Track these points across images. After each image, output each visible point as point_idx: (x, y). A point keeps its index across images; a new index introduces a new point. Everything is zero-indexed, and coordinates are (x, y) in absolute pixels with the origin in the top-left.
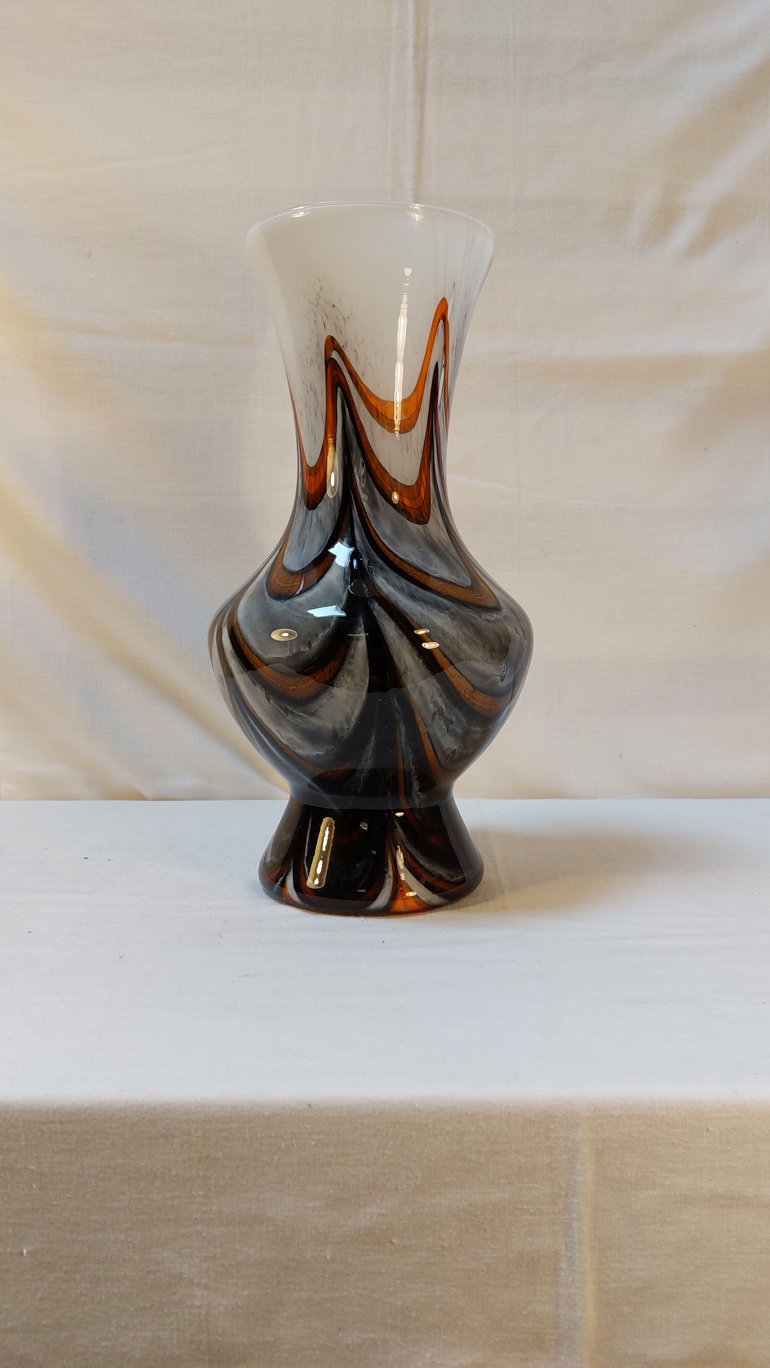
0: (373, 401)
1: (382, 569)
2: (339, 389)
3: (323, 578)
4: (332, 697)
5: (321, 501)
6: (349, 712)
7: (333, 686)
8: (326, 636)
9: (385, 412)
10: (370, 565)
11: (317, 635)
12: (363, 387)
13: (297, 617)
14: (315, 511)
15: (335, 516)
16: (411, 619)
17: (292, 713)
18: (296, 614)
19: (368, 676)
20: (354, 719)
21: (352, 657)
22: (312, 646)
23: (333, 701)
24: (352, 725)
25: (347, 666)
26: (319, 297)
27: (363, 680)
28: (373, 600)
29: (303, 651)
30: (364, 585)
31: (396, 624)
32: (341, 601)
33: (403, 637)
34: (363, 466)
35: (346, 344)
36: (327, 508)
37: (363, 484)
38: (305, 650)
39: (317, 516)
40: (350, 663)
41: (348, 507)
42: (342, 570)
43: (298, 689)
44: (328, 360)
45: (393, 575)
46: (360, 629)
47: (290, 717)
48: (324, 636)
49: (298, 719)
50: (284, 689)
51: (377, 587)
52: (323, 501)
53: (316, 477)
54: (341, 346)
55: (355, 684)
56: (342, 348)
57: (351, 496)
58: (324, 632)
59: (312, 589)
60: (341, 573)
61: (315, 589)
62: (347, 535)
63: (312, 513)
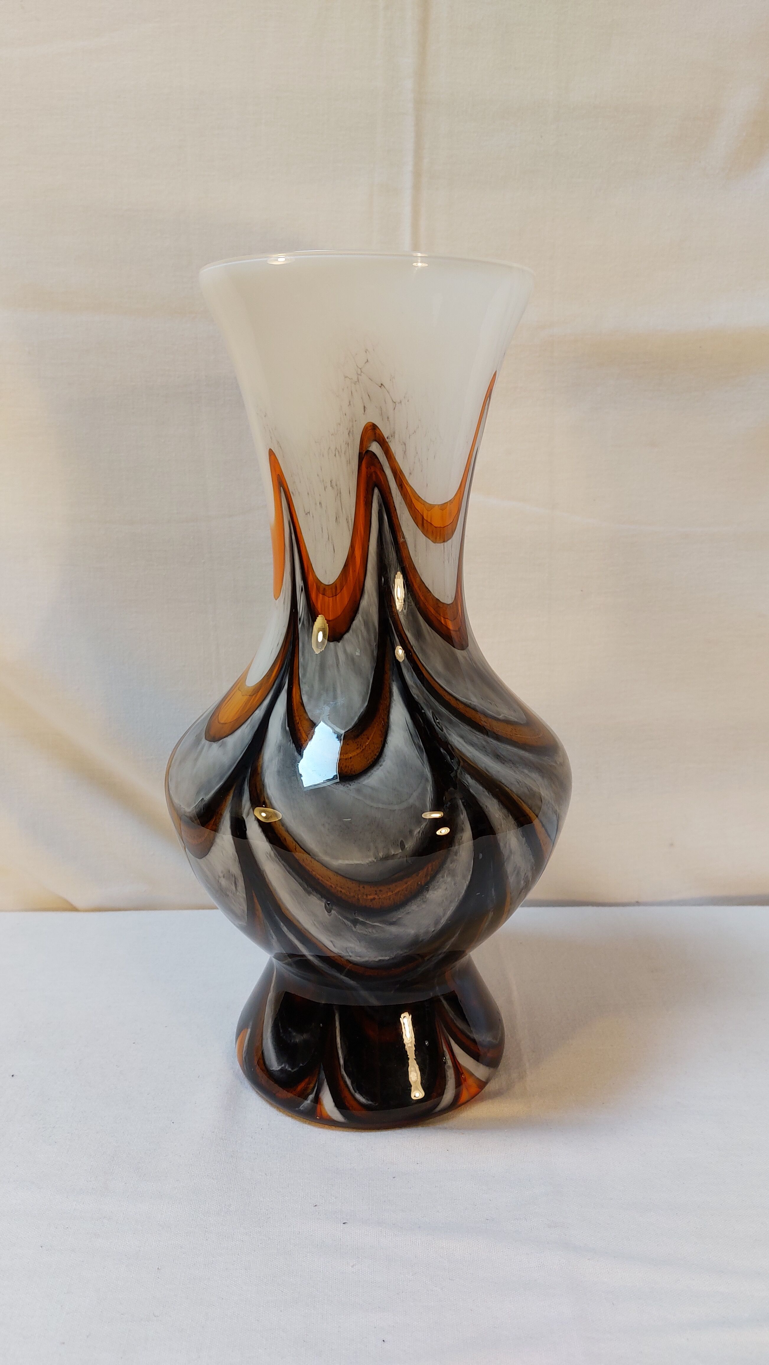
0: (418, 506)
1: (450, 722)
2: (376, 491)
3: (386, 745)
4: (424, 902)
5: (347, 631)
6: (441, 913)
7: (428, 891)
8: (423, 832)
9: (431, 520)
10: (437, 719)
11: (411, 832)
12: (409, 490)
13: (378, 808)
14: (340, 644)
15: (373, 652)
16: (510, 790)
17: (363, 924)
18: (375, 805)
19: (471, 872)
20: (443, 920)
21: (456, 854)
22: (406, 847)
23: (424, 906)
24: (440, 926)
25: (449, 865)
26: (362, 372)
27: (464, 877)
28: (463, 772)
29: (394, 854)
30: (442, 751)
31: (499, 801)
32: (427, 780)
33: (509, 816)
35: (393, 435)
36: (359, 641)
37: (405, 610)
38: (397, 853)
39: (345, 651)
40: (452, 862)
41: (388, 639)
42: (407, 730)
43: (380, 898)
44: (364, 452)
45: (465, 729)
46: (462, 817)
47: (359, 929)
48: (421, 832)
49: (370, 930)
50: (358, 899)
51: (457, 751)
52: (351, 631)
53: (336, 599)
54: (386, 438)
55: (455, 884)
56: (387, 440)
57: (391, 627)
58: (420, 828)
59: (380, 764)
60: (407, 735)
61: (384, 764)
62: (394, 678)
63: (335, 646)
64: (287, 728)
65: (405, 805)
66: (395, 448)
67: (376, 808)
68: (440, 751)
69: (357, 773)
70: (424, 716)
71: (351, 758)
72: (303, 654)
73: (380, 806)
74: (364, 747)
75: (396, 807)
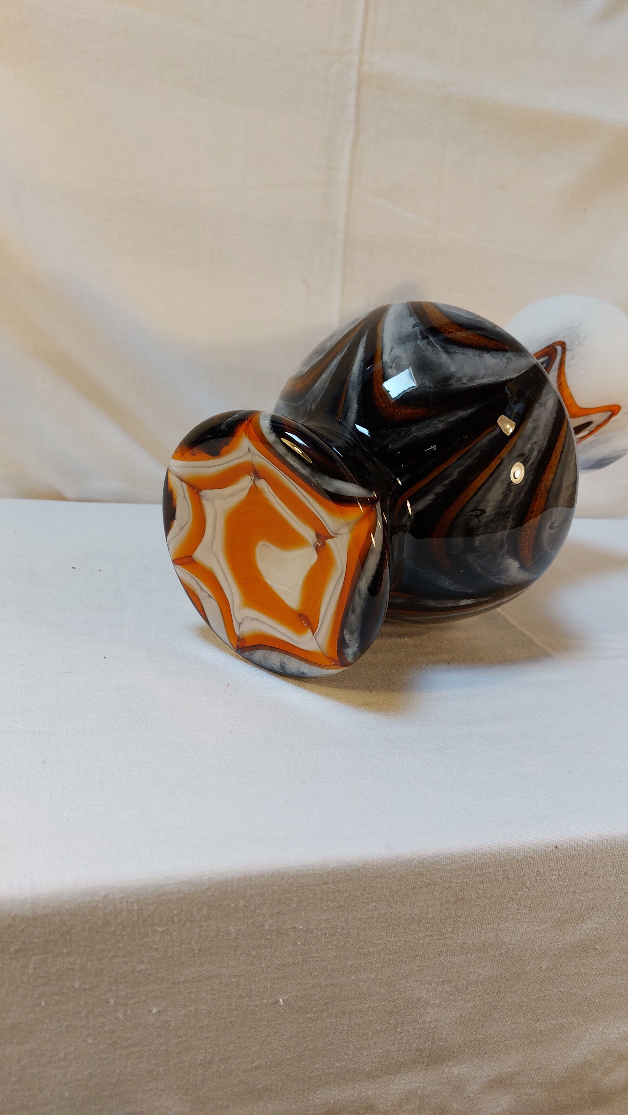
0: (563, 379)
2: (547, 358)
4: (480, 356)
6: (481, 375)
7: (488, 353)
12: (563, 370)
17: (429, 342)
20: (477, 382)
23: (477, 358)
24: (471, 384)
35: (571, 350)
44: (553, 346)
54: (567, 349)
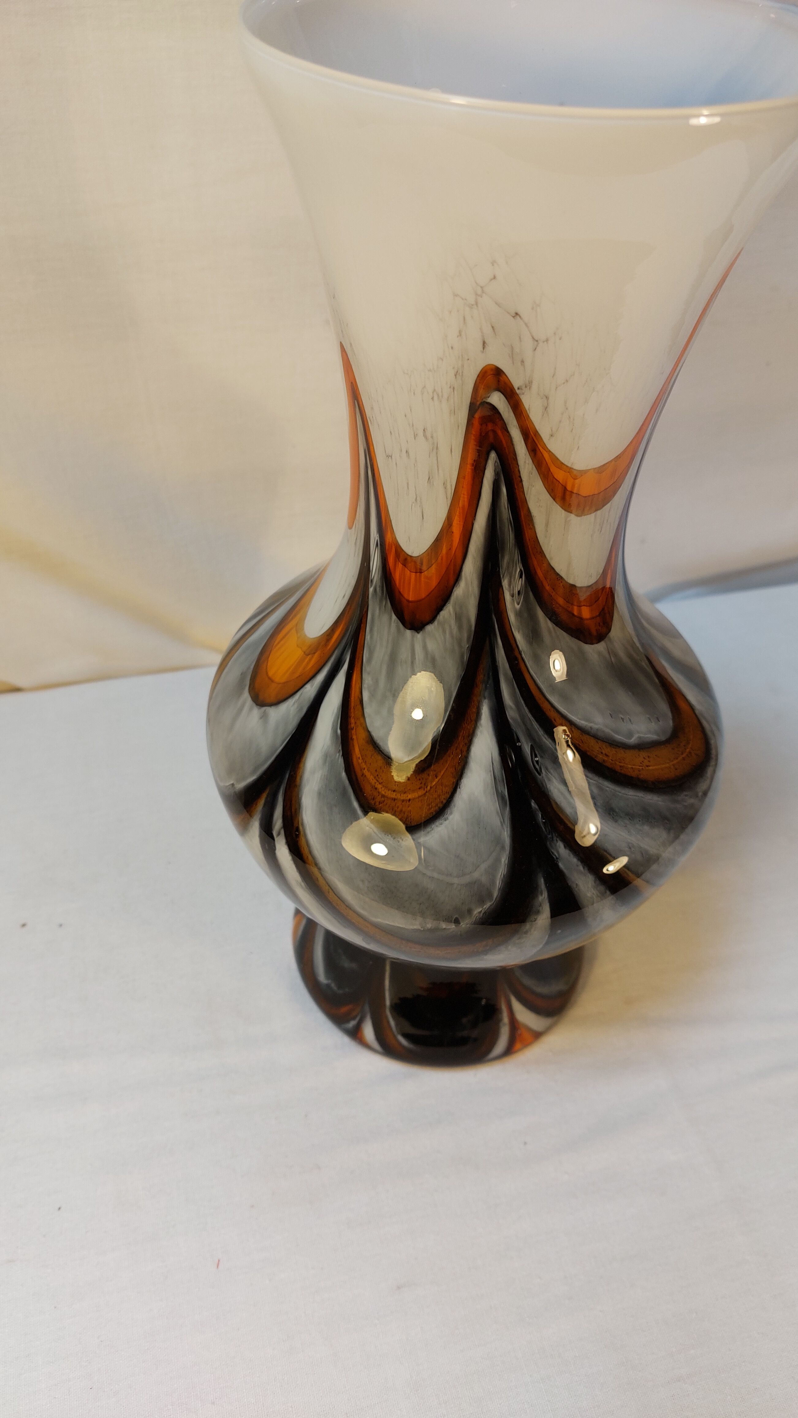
1: (555, 760)
2: (493, 455)
3: (458, 790)
5: (432, 621)
8: (485, 913)
9: (578, 491)
10: (536, 756)
11: (470, 911)
14: (419, 636)
15: (462, 656)
26: (483, 292)
28: (555, 838)
30: (533, 804)
32: (503, 848)
34: (521, 577)
35: (529, 385)
36: (445, 638)
37: (518, 604)
39: (425, 647)
41: (487, 642)
42: (490, 771)
44: (478, 403)
46: (540, 898)
48: (483, 912)
51: (554, 806)
52: (436, 623)
53: (420, 577)
54: (516, 389)
56: (518, 391)
57: (495, 625)
58: (482, 908)
59: (446, 816)
60: (489, 779)
61: (451, 817)
62: (486, 694)
63: (413, 637)
64: (339, 731)
65: (467, 879)
66: (530, 402)
67: (430, 877)
68: (530, 805)
69: (413, 825)
70: (519, 751)
71: (409, 800)
72: (371, 630)
73: (436, 875)
74: (429, 788)
75: (456, 881)
